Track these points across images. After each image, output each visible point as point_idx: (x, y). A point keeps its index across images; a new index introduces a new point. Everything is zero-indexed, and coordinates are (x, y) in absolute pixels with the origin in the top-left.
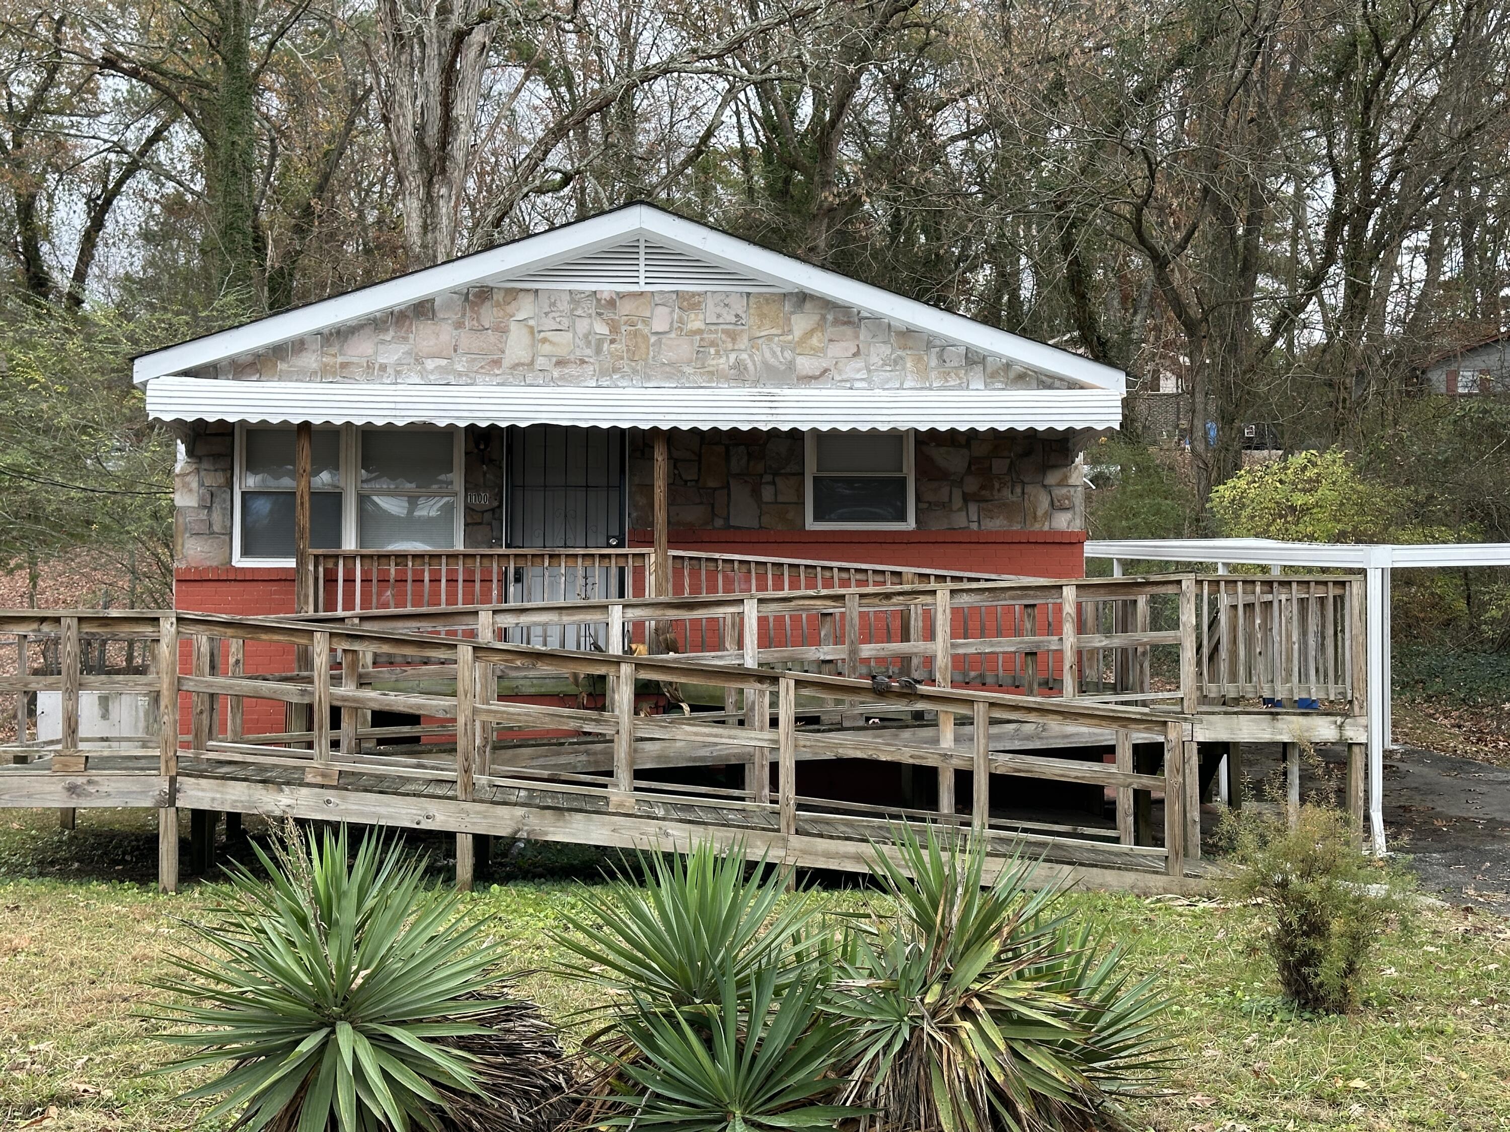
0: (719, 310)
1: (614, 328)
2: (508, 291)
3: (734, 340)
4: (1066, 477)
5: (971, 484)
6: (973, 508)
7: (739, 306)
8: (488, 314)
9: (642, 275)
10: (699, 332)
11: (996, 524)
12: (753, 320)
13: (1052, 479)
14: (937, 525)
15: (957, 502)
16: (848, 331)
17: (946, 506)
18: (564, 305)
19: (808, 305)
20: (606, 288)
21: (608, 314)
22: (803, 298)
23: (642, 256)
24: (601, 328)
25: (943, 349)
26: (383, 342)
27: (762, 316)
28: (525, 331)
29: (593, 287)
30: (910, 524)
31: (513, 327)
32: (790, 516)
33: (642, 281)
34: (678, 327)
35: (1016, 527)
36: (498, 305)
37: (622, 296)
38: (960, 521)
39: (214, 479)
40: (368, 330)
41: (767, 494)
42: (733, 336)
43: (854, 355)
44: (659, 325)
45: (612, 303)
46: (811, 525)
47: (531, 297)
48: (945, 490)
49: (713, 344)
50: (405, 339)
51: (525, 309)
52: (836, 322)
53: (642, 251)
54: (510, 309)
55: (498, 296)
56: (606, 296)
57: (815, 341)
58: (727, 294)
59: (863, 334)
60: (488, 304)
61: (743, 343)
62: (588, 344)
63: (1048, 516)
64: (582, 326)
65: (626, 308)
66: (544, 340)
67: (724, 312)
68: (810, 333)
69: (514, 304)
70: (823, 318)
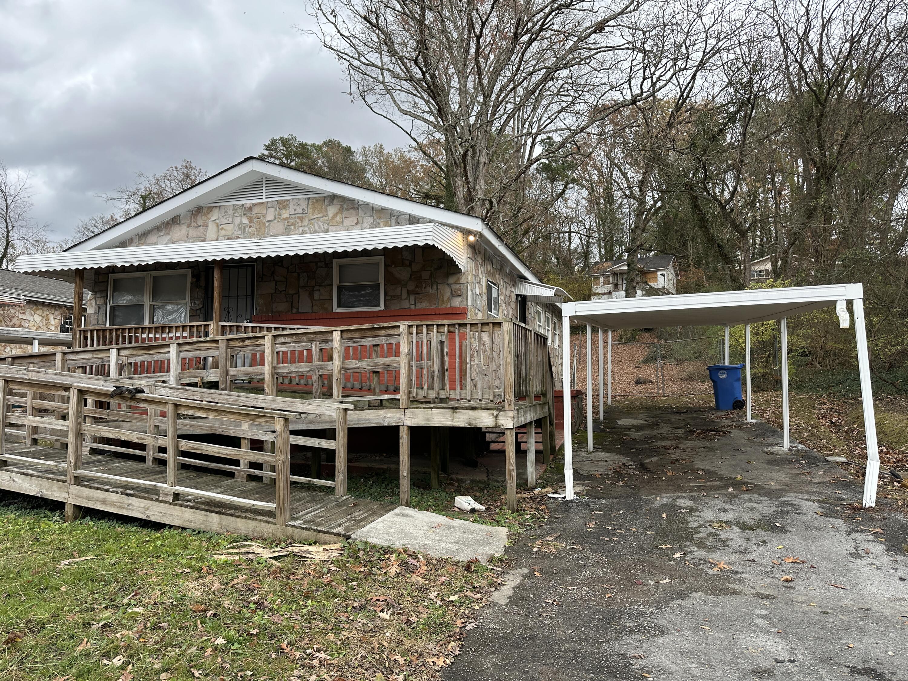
0: (295, 207)
1: (251, 221)
2: (209, 208)
3: (302, 221)
4: (459, 279)
5: (411, 286)
6: (412, 297)
7: (304, 204)
8: (200, 220)
9: (264, 194)
10: (287, 219)
11: (423, 306)
12: (310, 211)
13: (451, 280)
14: (395, 307)
15: (405, 295)
16: (353, 212)
17: (399, 298)
18: (230, 212)
19: (335, 201)
20: (248, 202)
21: (248, 214)
22: (333, 197)
23: (264, 186)
24: (245, 221)
25: (398, 217)
26: (160, 236)
27: (314, 208)
28: (215, 225)
29: (243, 202)
30: (382, 307)
31: (210, 224)
32: (326, 306)
33: (264, 197)
34: (278, 217)
35: (434, 307)
36: (205, 215)
37: (254, 205)
38: (405, 304)
39: (100, 301)
40: (155, 231)
41: (316, 296)
42: (301, 219)
43: (356, 224)
44: (270, 217)
45: (250, 209)
46: (336, 310)
47: (217, 209)
48: (399, 289)
49: (293, 224)
50: (169, 234)
51: (215, 215)
52: (348, 208)
53: (264, 183)
54: (209, 216)
55: (205, 211)
56: (248, 206)
57: (338, 219)
58: (299, 199)
59: (361, 213)
60: (200, 214)
61: (306, 222)
62: (240, 229)
63: (450, 300)
64: (237, 221)
65: (256, 210)
66: (222, 229)
67: (298, 208)
68: (335, 215)
69: (211, 214)
70: (342, 207)
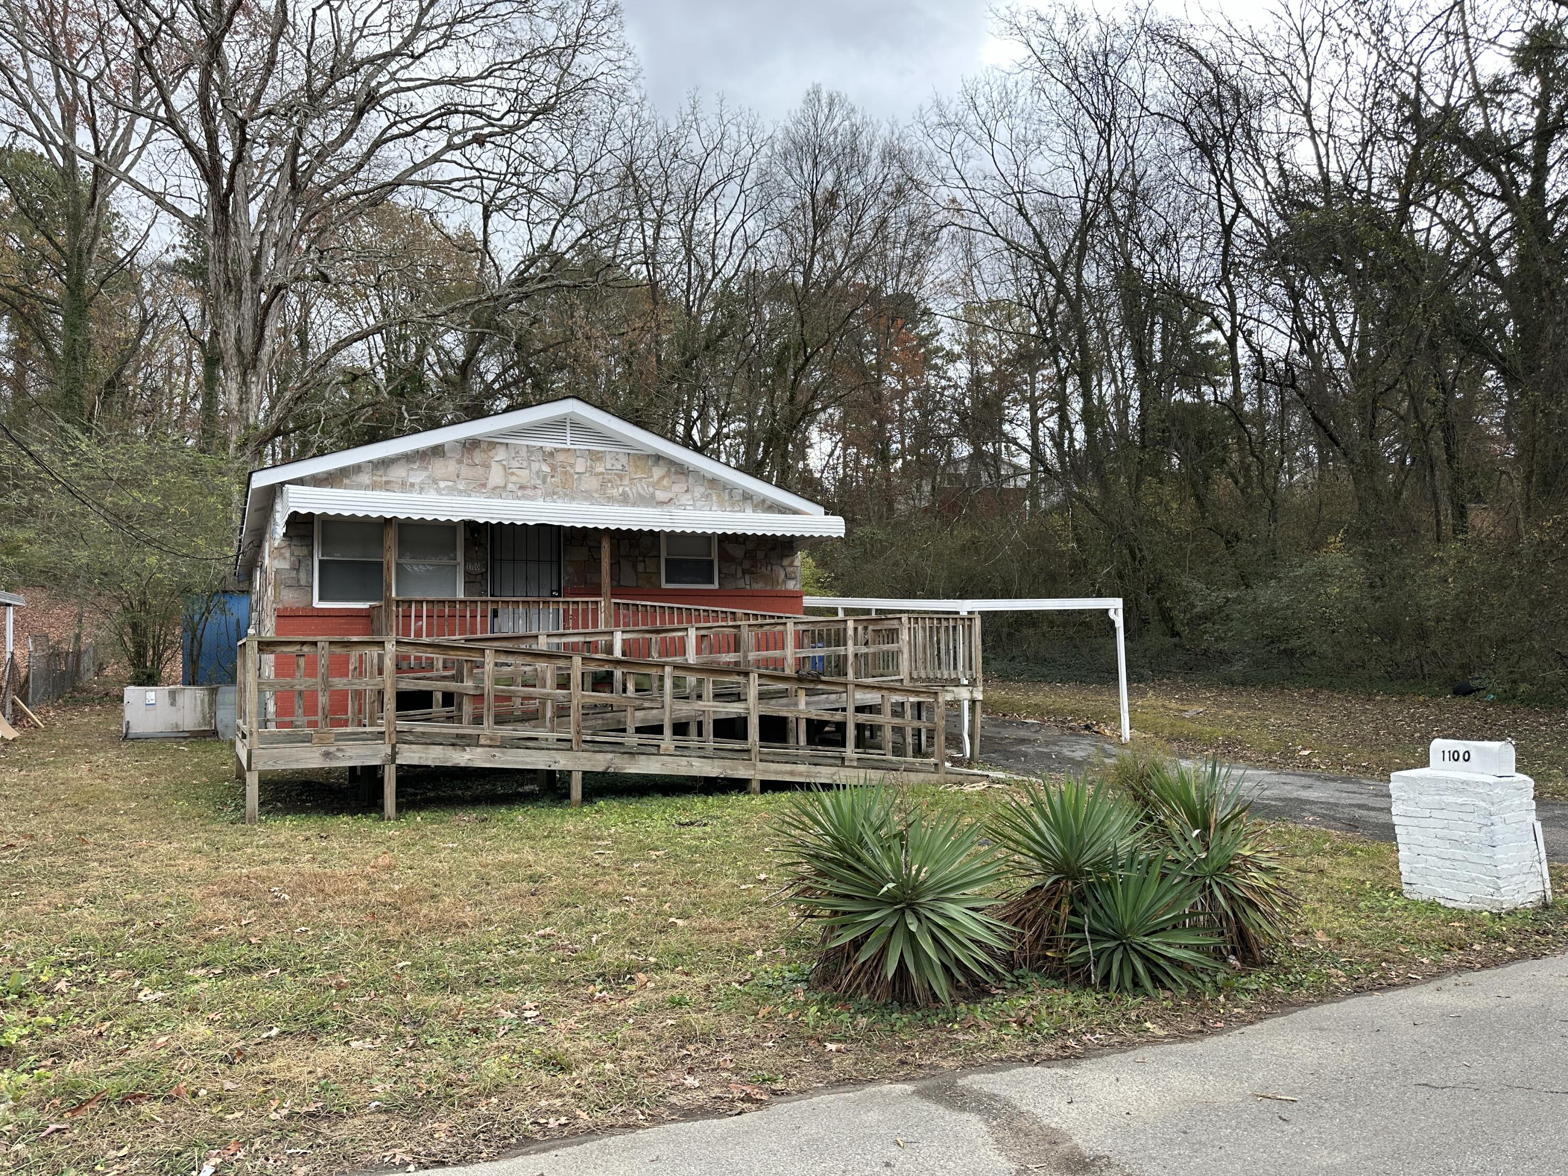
0: (613, 462)
1: (553, 468)
2: (490, 443)
3: (621, 479)
4: (793, 562)
5: (747, 565)
6: (747, 577)
7: (624, 460)
8: (478, 457)
9: (569, 438)
10: (602, 474)
11: (758, 586)
12: (632, 469)
13: (786, 562)
14: (730, 586)
15: (739, 574)
16: (683, 477)
17: (734, 576)
18: (524, 453)
19: (661, 462)
20: (549, 445)
21: (550, 461)
22: (658, 458)
23: (568, 428)
24: (546, 469)
25: (731, 490)
26: (412, 469)
27: (637, 467)
28: (501, 468)
29: (541, 444)
30: (716, 586)
31: (493, 464)
32: (653, 580)
33: (569, 442)
34: (591, 470)
35: (769, 588)
36: (484, 451)
37: (557, 450)
38: (741, 584)
39: (301, 551)
40: (403, 461)
41: (641, 567)
42: (621, 478)
43: (686, 491)
44: (580, 468)
45: (551, 454)
46: (664, 585)
47: (503, 448)
48: (733, 568)
49: (610, 481)
50: (426, 468)
51: (500, 454)
52: (676, 473)
53: (568, 425)
54: (492, 454)
55: (484, 446)
56: (548, 449)
57: (665, 482)
58: (617, 453)
59: (691, 480)
60: (478, 450)
61: (626, 481)
62: (539, 477)
63: (784, 582)
64: (535, 466)
65: (560, 457)
66: (513, 474)
67: (615, 463)
68: (663, 478)
69: (493, 452)
70: (669, 470)
